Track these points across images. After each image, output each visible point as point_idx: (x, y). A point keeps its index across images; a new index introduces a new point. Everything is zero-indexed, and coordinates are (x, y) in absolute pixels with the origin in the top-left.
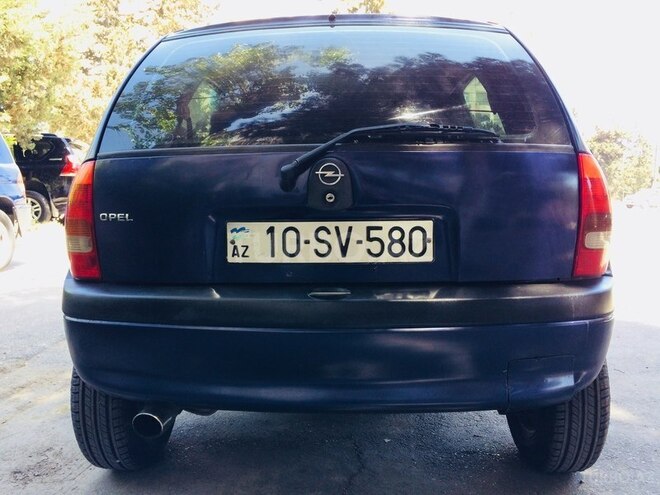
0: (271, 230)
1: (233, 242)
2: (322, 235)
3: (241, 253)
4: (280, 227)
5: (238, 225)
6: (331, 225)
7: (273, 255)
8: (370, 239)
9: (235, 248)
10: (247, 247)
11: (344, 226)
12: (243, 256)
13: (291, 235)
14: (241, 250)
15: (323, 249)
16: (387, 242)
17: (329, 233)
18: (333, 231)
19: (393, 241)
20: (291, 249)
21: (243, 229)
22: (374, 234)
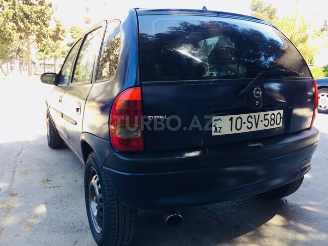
0: (231, 119)
1: (215, 126)
2: (250, 119)
3: (218, 131)
4: (235, 117)
5: (217, 118)
6: (252, 115)
7: (231, 130)
8: (265, 120)
9: (216, 128)
10: (221, 128)
11: (257, 114)
12: (219, 132)
13: (239, 120)
14: (218, 129)
15: (250, 125)
16: (270, 120)
17: (252, 118)
18: (253, 117)
19: (272, 119)
20: (239, 127)
21: (219, 119)
22: (266, 117)
